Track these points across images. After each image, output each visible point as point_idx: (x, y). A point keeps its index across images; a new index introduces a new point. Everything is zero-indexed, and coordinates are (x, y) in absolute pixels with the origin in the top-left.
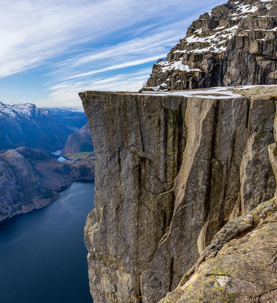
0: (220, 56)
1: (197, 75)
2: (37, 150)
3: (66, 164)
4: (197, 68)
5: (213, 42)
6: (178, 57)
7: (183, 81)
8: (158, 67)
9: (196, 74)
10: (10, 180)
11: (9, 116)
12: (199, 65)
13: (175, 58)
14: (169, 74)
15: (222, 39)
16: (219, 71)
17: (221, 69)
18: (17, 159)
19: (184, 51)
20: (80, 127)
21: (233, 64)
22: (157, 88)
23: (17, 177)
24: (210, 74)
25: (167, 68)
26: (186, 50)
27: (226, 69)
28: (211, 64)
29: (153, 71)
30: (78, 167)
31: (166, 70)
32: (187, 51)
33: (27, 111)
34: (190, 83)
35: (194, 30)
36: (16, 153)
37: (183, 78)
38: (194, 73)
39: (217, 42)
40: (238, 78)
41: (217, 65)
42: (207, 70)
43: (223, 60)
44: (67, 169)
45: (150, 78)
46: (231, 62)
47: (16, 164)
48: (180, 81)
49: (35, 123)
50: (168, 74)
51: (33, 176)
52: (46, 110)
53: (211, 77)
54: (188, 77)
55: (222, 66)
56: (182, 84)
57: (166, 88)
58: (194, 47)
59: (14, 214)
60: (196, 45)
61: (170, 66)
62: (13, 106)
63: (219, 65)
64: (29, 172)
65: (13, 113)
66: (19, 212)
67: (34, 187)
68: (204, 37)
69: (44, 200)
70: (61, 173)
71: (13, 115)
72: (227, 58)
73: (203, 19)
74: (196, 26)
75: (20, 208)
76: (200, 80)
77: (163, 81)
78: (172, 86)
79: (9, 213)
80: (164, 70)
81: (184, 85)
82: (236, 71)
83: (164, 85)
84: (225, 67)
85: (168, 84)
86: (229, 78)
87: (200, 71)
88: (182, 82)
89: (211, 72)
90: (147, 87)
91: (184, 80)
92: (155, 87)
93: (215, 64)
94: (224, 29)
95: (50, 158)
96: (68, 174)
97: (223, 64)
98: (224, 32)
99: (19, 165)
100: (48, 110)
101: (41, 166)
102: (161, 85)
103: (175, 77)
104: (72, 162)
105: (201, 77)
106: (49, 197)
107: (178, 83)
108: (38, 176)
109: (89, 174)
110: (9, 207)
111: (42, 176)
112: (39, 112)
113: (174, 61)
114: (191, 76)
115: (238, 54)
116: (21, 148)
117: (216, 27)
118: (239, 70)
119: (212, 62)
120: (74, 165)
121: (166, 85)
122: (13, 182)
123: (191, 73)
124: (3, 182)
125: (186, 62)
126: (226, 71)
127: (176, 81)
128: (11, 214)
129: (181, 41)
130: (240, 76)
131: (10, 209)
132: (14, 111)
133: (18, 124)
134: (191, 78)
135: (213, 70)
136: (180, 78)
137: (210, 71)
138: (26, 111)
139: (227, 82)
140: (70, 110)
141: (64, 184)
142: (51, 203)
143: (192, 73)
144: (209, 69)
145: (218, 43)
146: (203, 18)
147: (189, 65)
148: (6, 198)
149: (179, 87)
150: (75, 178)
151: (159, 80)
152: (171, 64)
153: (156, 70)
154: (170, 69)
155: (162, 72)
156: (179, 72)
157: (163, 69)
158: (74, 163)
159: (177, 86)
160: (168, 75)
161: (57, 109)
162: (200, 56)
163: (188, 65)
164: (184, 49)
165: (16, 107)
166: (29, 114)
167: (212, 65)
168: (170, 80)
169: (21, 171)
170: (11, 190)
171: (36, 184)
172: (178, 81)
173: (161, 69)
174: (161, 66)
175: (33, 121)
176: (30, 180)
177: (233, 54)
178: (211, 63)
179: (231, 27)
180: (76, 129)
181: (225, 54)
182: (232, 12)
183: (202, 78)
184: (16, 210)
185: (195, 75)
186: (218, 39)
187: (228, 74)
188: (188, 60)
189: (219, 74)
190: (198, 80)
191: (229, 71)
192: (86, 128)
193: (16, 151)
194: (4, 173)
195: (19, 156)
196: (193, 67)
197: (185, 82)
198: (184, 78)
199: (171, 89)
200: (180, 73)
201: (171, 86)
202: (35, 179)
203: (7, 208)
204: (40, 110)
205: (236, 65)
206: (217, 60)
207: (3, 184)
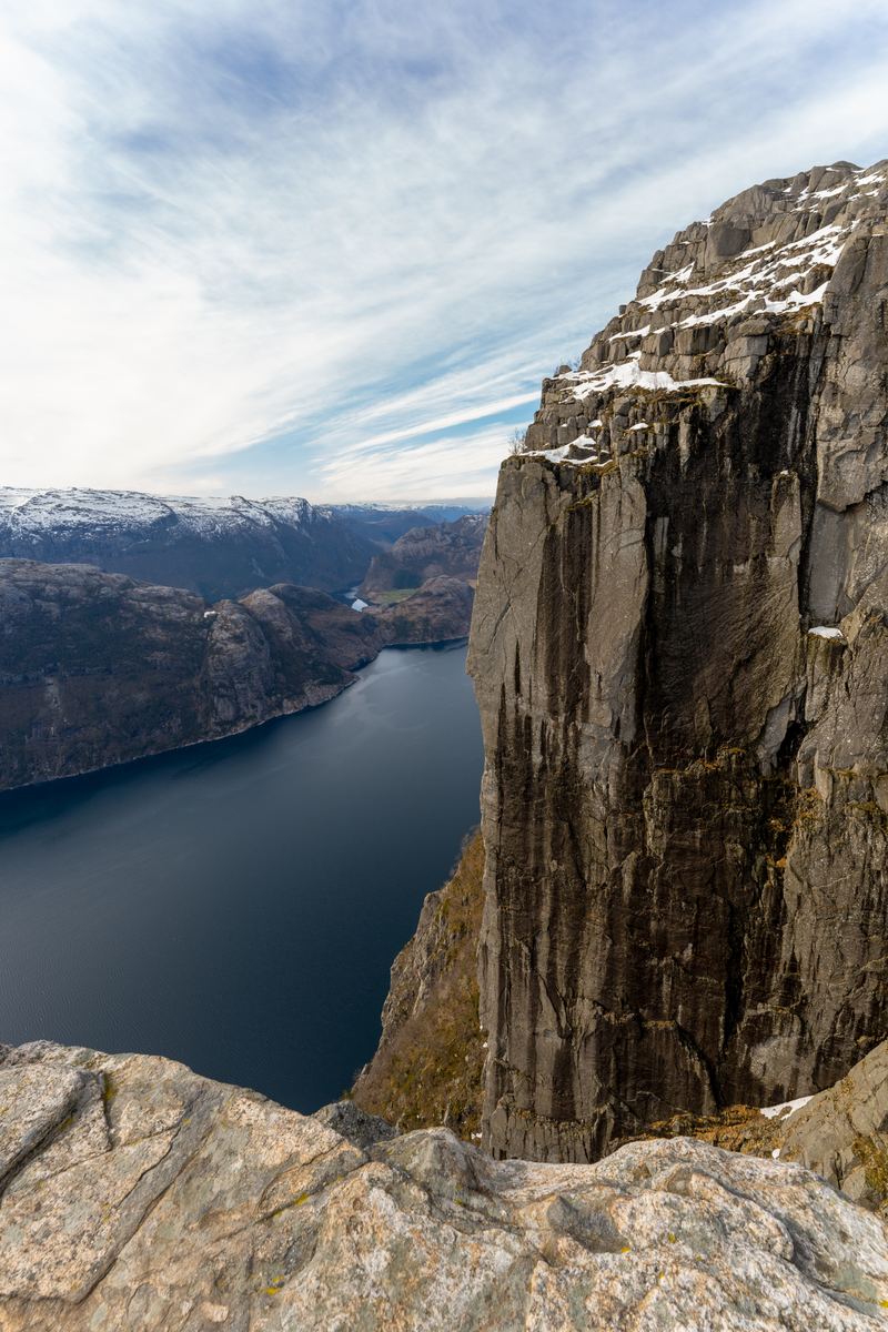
0: (798, 325)
1: (709, 398)
2: (310, 589)
3: (368, 615)
4: (703, 377)
5: (749, 286)
6: (624, 350)
7: (657, 426)
8: (558, 386)
9: (703, 396)
10: (260, 650)
11: (257, 524)
12: (712, 363)
13: (612, 356)
14: (600, 403)
15: (784, 272)
16: (793, 381)
17: (802, 372)
18: (271, 608)
19: (644, 332)
20: (393, 540)
21: (851, 350)
22: (559, 454)
23: (271, 643)
24: (758, 393)
25: (592, 386)
26: (648, 327)
27: (822, 372)
28: (761, 358)
29: (543, 400)
30: (391, 620)
31: (587, 394)
32: (653, 329)
33: (290, 511)
34: (684, 429)
35: (661, 276)
36: (270, 596)
37: (653, 413)
38: (695, 395)
39: (768, 284)
40: (874, 403)
41: (787, 357)
42: (746, 380)
43: (811, 336)
44: (368, 623)
45: (536, 423)
46: (843, 340)
47: (270, 617)
48: (645, 426)
49: (307, 535)
50: (595, 405)
51: (303, 641)
52: (328, 510)
53: (764, 404)
54: (674, 410)
55: (807, 359)
56: (650, 435)
57: (592, 454)
58: (679, 313)
59: (268, 718)
60: (683, 305)
61: (599, 379)
62: (265, 504)
63: (796, 359)
64: (294, 633)
65: (264, 517)
66: (278, 714)
67: (305, 663)
68: (701, 284)
69: (325, 688)
70: (356, 633)
71: (265, 520)
72: (828, 326)
73: (687, 243)
74: (666, 263)
75: (279, 706)
76: (721, 417)
77: (578, 429)
78: (614, 445)
79: (258, 715)
80: (581, 393)
81: (659, 438)
82: (866, 377)
83: (583, 441)
84: (818, 363)
85: (600, 437)
86: (835, 406)
87: (719, 384)
88: (651, 428)
89: (763, 387)
90: (525, 451)
91: (659, 421)
92: (553, 451)
93: (779, 353)
94: (779, 246)
95: (335, 603)
96: (371, 633)
97: (810, 352)
98: (786, 253)
99: (275, 619)
100: (332, 509)
101: (319, 620)
102: (574, 443)
103: (623, 414)
104: (379, 610)
105: (723, 407)
106: (335, 682)
107: (636, 432)
108: (313, 640)
109: (411, 633)
110: (258, 703)
111: (320, 640)
112: (314, 513)
113: (608, 364)
114: (684, 405)
115: (876, 306)
116: (279, 586)
117: (742, 249)
118: (879, 370)
119: (768, 346)
120: (382, 616)
121: (591, 441)
122: (265, 654)
123: (684, 392)
124: (245, 654)
125: (654, 360)
126: (819, 381)
127: (628, 427)
128: (262, 718)
129: (623, 309)
130: (881, 395)
131: (260, 708)
132: (266, 513)
133: (274, 539)
134: (687, 413)
135: (772, 377)
136: (643, 416)
137: (759, 381)
138: (290, 513)
139: (828, 420)
140: (374, 508)
141: (363, 655)
142: (340, 694)
143: (690, 395)
144: (755, 373)
145: (773, 286)
146: (687, 240)
147: (671, 369)
148: (252, 687)
149: (640, 447)
150: (384, 641)
151: (565, 425)
152: (602, 373)
153: (551, 397)
154: (602, 389)
155: (573, 399)
156: (637, 394)
157: (578, 389)
158: (383, 612)
159: (633, 444)
160: (598, 408)
161: (350, 506)
162: (712, 332)
163: (664, 369)
164: (641, 324)
165: (271, 506)
166: (296, 518)
167: (767, 357)
168: (606, 425)
169: (282, 632)
170: (261, 669)
171: (309, 656)
172: (638, 426)
173: (571, 391)
174: (568, 383)
175: (304, 531)
176: (297, 648)
177: (856, 310)
178: (763, 353)
179: (805, 236)
180: (385, 545)
181: (821, 313)
182: (785, 206)
183: (726, 410)
184: (270, 709)
185: (701, 400)
186: (767, 275)
187: (832, 391)
188: (665, 353)
189: (792, 392)
190: (712, 419)
191: (833, 379)
192: (405, 543)
193: (271, 592)
194: (246, 638)
195: (276, 601)
196: (687, 374)
197: (662, 428)
198: (660, 413)
199: (610, 455)
200: (642, 399)
201: (609, 444)
202: (306, 647)
203: (254, 706)
204: (316, 509)
205: (867, 352)
206: (787, 339)
207: (245, 659)
